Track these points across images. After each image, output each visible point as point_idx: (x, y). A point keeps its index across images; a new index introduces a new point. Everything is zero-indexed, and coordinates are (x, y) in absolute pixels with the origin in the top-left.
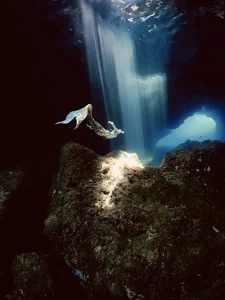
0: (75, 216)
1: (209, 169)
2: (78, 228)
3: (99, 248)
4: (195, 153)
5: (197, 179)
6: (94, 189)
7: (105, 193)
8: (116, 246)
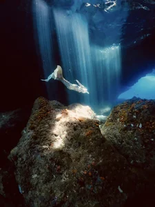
0: (28, 150)
1: (141, 126)
2: (27, 159)
3: (36, 176)
4: (132, 110)
5: (130, 132)
6: (47, 132)
7: (56, 135)
8: (44, 178)
